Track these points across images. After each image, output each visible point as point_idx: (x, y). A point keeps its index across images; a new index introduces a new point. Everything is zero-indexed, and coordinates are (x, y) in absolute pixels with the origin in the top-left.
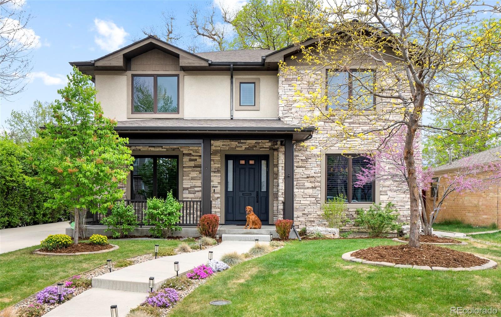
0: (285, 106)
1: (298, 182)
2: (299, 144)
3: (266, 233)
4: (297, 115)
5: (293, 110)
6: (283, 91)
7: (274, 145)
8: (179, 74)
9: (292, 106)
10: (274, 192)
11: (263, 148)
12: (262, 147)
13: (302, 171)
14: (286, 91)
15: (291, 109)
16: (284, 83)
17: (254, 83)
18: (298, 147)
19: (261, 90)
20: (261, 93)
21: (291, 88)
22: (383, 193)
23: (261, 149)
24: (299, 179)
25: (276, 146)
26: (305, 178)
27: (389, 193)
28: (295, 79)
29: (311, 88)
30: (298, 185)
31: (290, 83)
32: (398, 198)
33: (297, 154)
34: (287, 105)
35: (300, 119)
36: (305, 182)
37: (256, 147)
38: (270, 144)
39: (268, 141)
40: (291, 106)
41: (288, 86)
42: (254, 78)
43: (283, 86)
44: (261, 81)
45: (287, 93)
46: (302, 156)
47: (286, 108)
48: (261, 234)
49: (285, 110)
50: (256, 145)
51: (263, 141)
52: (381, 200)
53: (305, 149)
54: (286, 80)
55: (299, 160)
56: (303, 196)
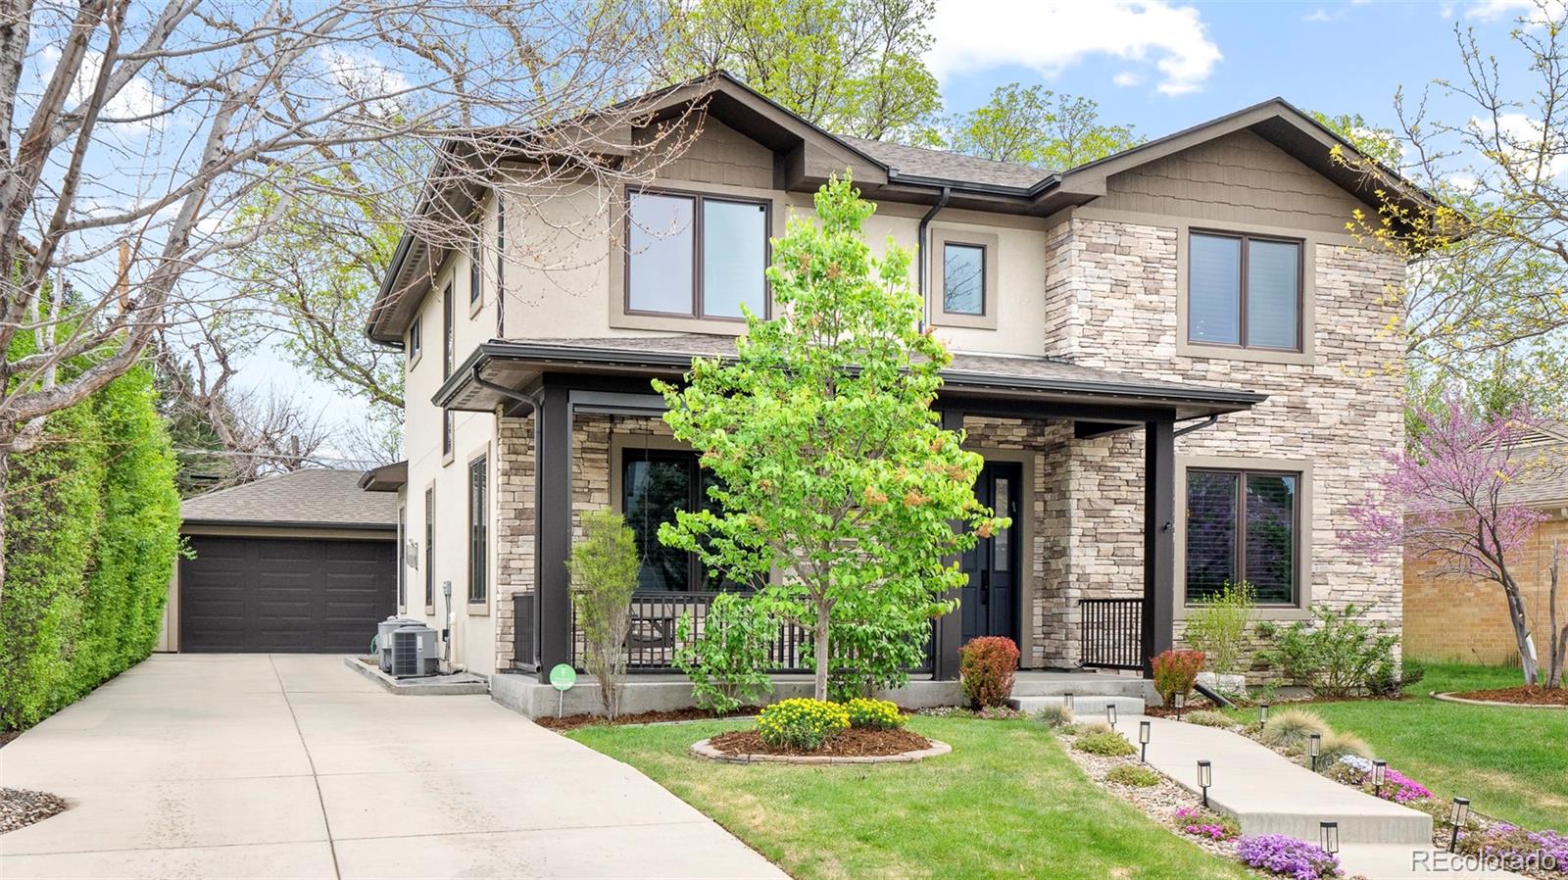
0: (1087, 323)
1: (1120, 544)
2: (1122, 436)
3: (1112, 691)
4: (1116, 351)
5: (1108, 338)
6: (1083, 279)
7: (1035, 435)
8: (771, 201)
9: (1105, 324)
10: (1035, 574)
11: (1007, 442)
12: (1003, 439)
13: (1127, 514)
14: (1090, 280)
15: (1100, 334)
16: (1083, 257)
17: (983, 248)
18: (1119, 445)
19: (1000, 268)
20: (1002, 279)
21: (1102, 273)
22: (1318, 580)
23: (1001, 446)
24: (1120, 538)
25: (1039, 439)
26: (1135, 534)
27: (1331, 579)
28: (1113, 249)
29: (1151, 276)
30: (1117, 553)
31: (1099, 257)
32: (1353, 593)
33: (1116, 464)
34: (1092, 323)
35: (1123, 365)
36: (1134, 545)
37: (987, 437)
38: (1023, 432)
39: (1019, 422)
40: (1100, 323)
41: (1094, 265)
42: (983, 234)
43: (1083, 264)
44: (1001, 244)
45: (1092, 287)
46: (1130, 470)
47: (1090, 331)
48: (1100, 694)
49: (1087, 337)
50: (988, 432)
51: (1005, 421)
52: (1314, 597)
53: (1135, 451)
54: (1093, 248)
55: (1119, 483)
56: (1131, 586)
